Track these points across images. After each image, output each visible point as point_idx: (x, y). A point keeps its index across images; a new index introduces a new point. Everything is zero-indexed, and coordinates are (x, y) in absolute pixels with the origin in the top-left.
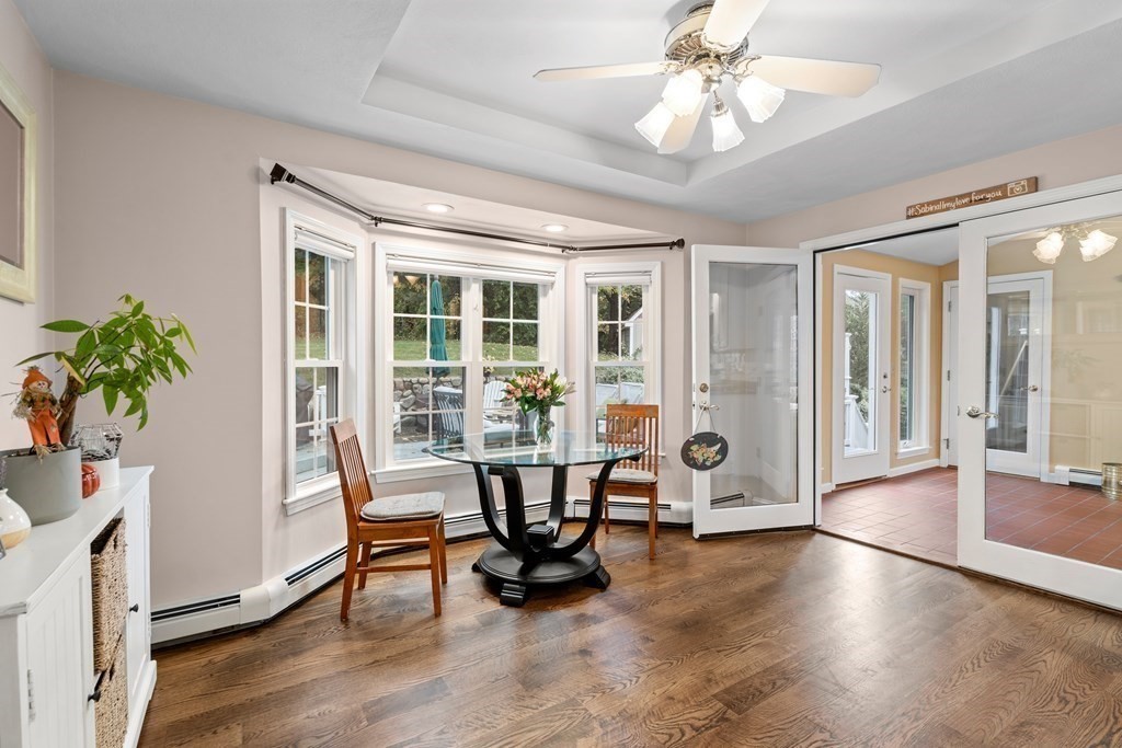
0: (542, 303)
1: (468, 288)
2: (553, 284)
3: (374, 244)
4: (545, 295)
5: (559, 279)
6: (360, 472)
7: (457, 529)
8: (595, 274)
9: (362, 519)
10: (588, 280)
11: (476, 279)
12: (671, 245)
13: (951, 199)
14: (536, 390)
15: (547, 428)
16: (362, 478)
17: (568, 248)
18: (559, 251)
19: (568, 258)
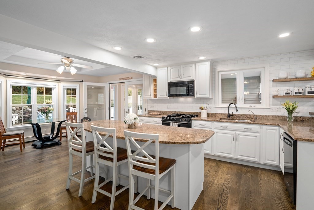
0: (53, 92)
1: (33, 89)
2: (55, 88)
3: (7, 80)
4: (53, 90)
5: (57, 87)
6: (3, 128)
7: (27, 140)
8: (65, 86)
9: (3, 136)
10: (64, 87)
11: (35, 87)
12: (81, 81)
13: (124, 78)
14: (44, 110)
15: (48, 117)
16: (4, 130)
17: (59, 81)
18: (57, 81)
19: (59, 82)
